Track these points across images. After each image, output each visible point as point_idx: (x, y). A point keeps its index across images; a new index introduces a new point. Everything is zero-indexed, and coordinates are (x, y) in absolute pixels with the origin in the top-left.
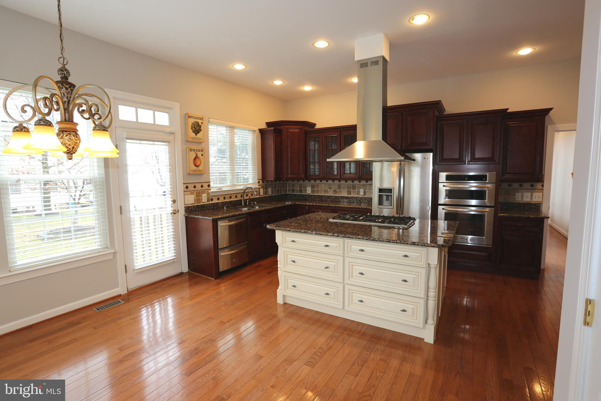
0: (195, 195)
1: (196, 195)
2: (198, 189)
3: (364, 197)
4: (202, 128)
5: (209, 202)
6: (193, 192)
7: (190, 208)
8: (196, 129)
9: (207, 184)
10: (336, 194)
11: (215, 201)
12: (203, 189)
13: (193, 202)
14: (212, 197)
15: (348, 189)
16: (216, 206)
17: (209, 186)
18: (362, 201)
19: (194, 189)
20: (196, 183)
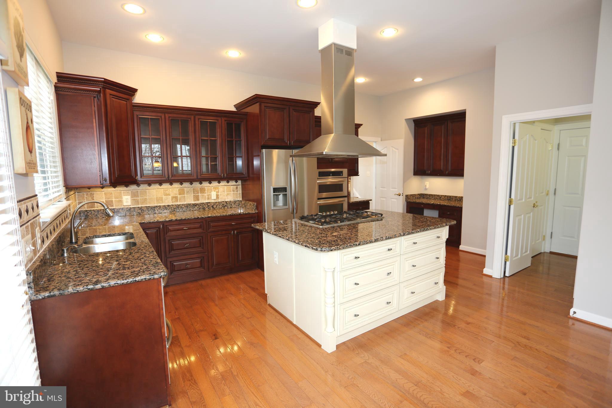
3: (217, 202)
15: (194, 192)
18: (215, 206)
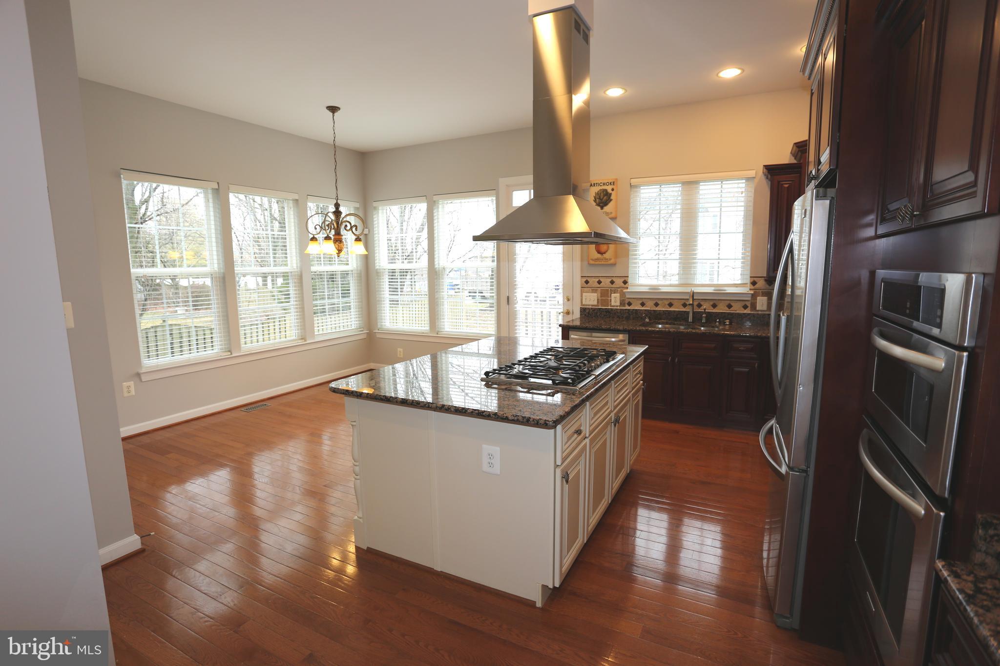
0: (600, 294)
1: (601, 293)
2: (605, 286)
4: (612, 197)
5: (624, 305)
6: (597, 290)
7: (587, 311)
8: (602, 200)
9: (623, 280)
11: (636, 306)
12: (614, 286)
13: (595, 303)
14: (631, 301)
16: (634, 314)
17: (625, 282)
19: (599, 286)
20: (601, 277)
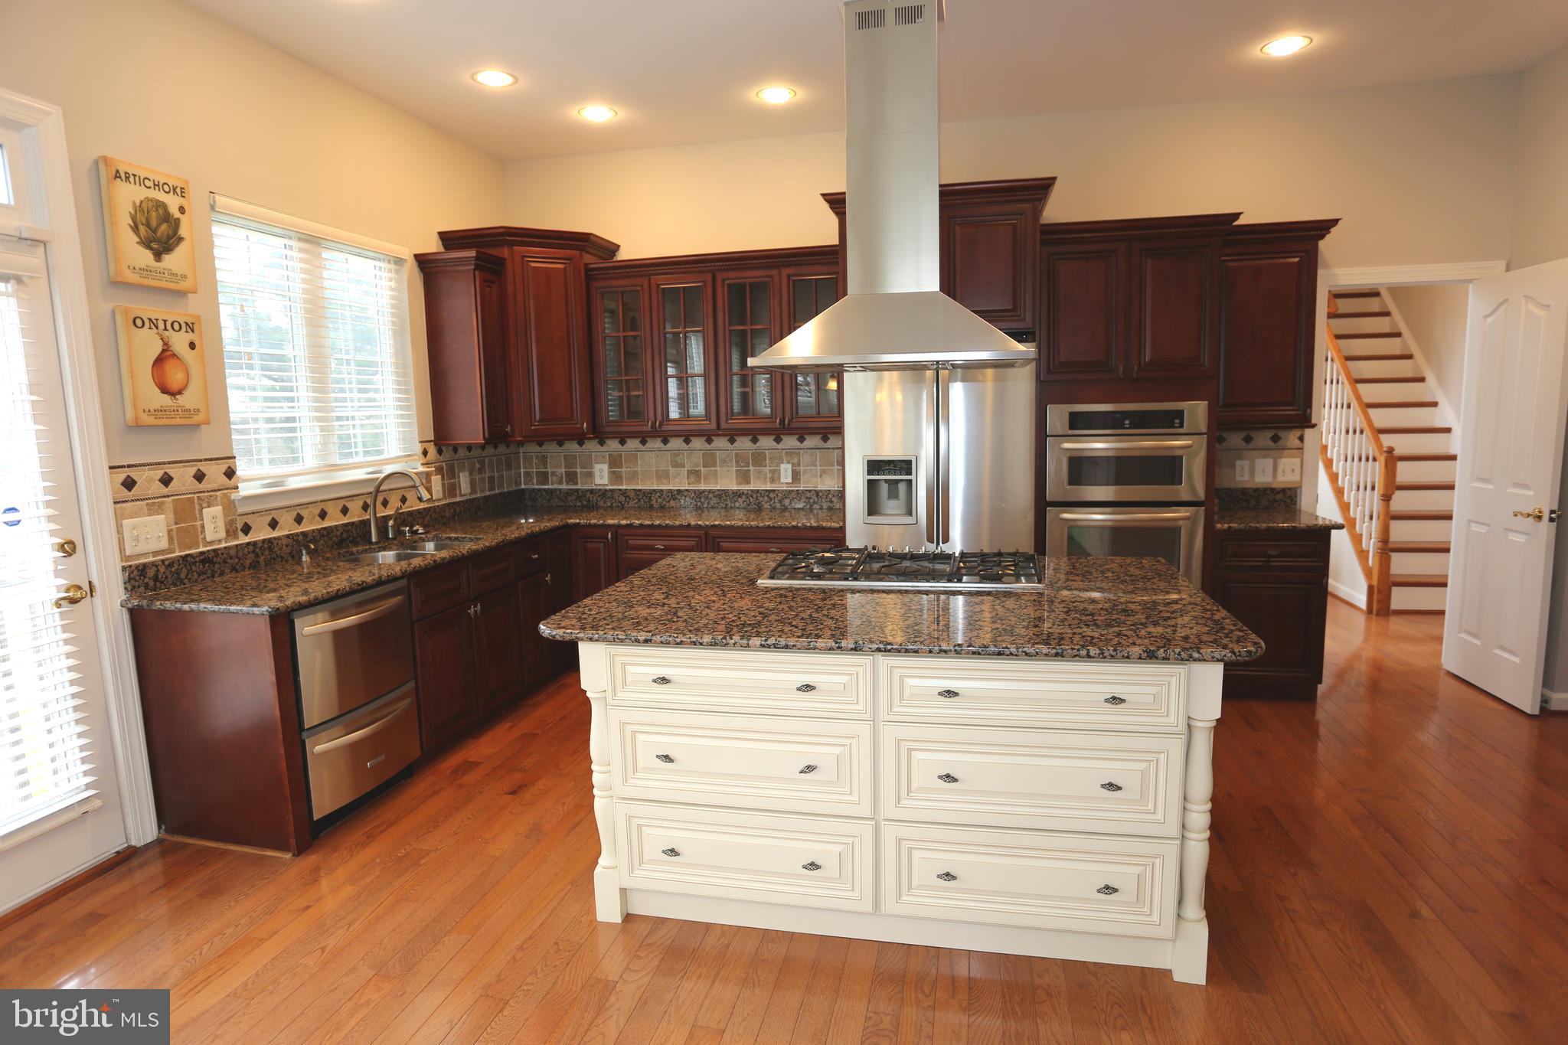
0: (172, 516)
1: (175, 513)
2: (183, 489)
3: (793, 491)
4: (183, 231)
5: (236, 537)
6: (163, 503)
7: (151, 573)
8: (155, 231)
9: (223, 467)
10: (699, 482)
11: (261, 533)
12: (203, 486)
13: (164, 544)
14: (249, 520)
15: (738, 465)
16: (267, 552)
17: (230, 473)
18: (787, 502)
19: (165, 490)
20: (169, 463)
